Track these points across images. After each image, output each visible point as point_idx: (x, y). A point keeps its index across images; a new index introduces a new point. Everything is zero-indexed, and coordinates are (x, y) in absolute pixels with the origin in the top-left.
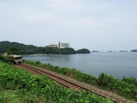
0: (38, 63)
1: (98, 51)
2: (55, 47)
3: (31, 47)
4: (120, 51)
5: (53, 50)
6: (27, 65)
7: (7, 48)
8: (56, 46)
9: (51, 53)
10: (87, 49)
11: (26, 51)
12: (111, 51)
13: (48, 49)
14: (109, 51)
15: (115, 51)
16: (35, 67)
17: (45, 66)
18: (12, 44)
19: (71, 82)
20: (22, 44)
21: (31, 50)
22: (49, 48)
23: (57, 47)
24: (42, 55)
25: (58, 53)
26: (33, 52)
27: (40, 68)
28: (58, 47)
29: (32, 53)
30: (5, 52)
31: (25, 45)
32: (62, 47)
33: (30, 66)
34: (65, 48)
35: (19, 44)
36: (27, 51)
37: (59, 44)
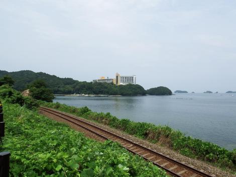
0: (85, 111)
1: (186, 92)
2: (109, 82)
3: (69, 81)
4: (227, 92)
5: (106, 88)
6: (64, 113)
7: (29, 82)
8: (111, 81)
9: (102, 92)
10: (166, 88)
11: (59, 89)
12: (210, 92)
13: (97, 85)
14: (206, 91)
15: (217, 92)
16: (80, 118)
17: (100, 118)
18: (38, 75)
19: (168, 156)
20: (54, 76)
21: (69, 87)
22: (100, 84)
23: (112, 83)
24: (87, 95)
25: (115, 94)
26: (72, 90)
27: (91, 121)
28: (115, 82)
29: (70, 93)
30: (26, 89)
31: (58, 78)
32: (122, 84)
33: (71, 115)
34: (127, 85)
35: (48, 75)
36: (62, 89)
37: (117, 77)
